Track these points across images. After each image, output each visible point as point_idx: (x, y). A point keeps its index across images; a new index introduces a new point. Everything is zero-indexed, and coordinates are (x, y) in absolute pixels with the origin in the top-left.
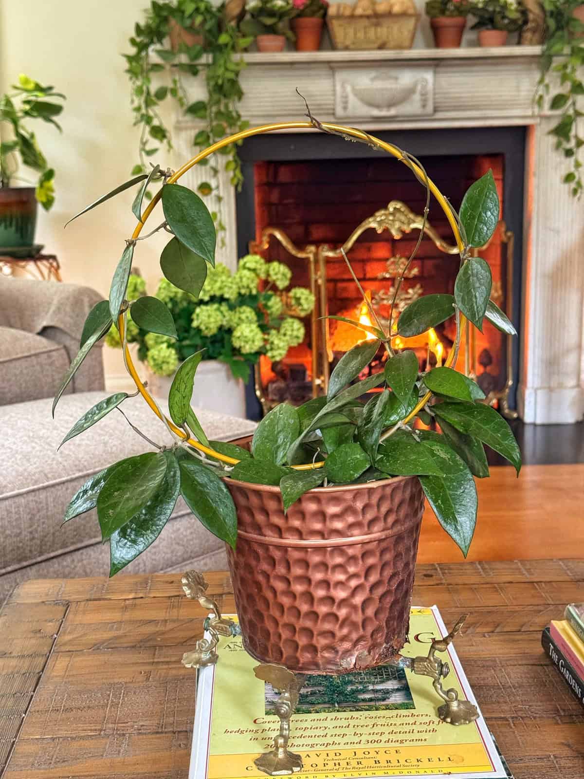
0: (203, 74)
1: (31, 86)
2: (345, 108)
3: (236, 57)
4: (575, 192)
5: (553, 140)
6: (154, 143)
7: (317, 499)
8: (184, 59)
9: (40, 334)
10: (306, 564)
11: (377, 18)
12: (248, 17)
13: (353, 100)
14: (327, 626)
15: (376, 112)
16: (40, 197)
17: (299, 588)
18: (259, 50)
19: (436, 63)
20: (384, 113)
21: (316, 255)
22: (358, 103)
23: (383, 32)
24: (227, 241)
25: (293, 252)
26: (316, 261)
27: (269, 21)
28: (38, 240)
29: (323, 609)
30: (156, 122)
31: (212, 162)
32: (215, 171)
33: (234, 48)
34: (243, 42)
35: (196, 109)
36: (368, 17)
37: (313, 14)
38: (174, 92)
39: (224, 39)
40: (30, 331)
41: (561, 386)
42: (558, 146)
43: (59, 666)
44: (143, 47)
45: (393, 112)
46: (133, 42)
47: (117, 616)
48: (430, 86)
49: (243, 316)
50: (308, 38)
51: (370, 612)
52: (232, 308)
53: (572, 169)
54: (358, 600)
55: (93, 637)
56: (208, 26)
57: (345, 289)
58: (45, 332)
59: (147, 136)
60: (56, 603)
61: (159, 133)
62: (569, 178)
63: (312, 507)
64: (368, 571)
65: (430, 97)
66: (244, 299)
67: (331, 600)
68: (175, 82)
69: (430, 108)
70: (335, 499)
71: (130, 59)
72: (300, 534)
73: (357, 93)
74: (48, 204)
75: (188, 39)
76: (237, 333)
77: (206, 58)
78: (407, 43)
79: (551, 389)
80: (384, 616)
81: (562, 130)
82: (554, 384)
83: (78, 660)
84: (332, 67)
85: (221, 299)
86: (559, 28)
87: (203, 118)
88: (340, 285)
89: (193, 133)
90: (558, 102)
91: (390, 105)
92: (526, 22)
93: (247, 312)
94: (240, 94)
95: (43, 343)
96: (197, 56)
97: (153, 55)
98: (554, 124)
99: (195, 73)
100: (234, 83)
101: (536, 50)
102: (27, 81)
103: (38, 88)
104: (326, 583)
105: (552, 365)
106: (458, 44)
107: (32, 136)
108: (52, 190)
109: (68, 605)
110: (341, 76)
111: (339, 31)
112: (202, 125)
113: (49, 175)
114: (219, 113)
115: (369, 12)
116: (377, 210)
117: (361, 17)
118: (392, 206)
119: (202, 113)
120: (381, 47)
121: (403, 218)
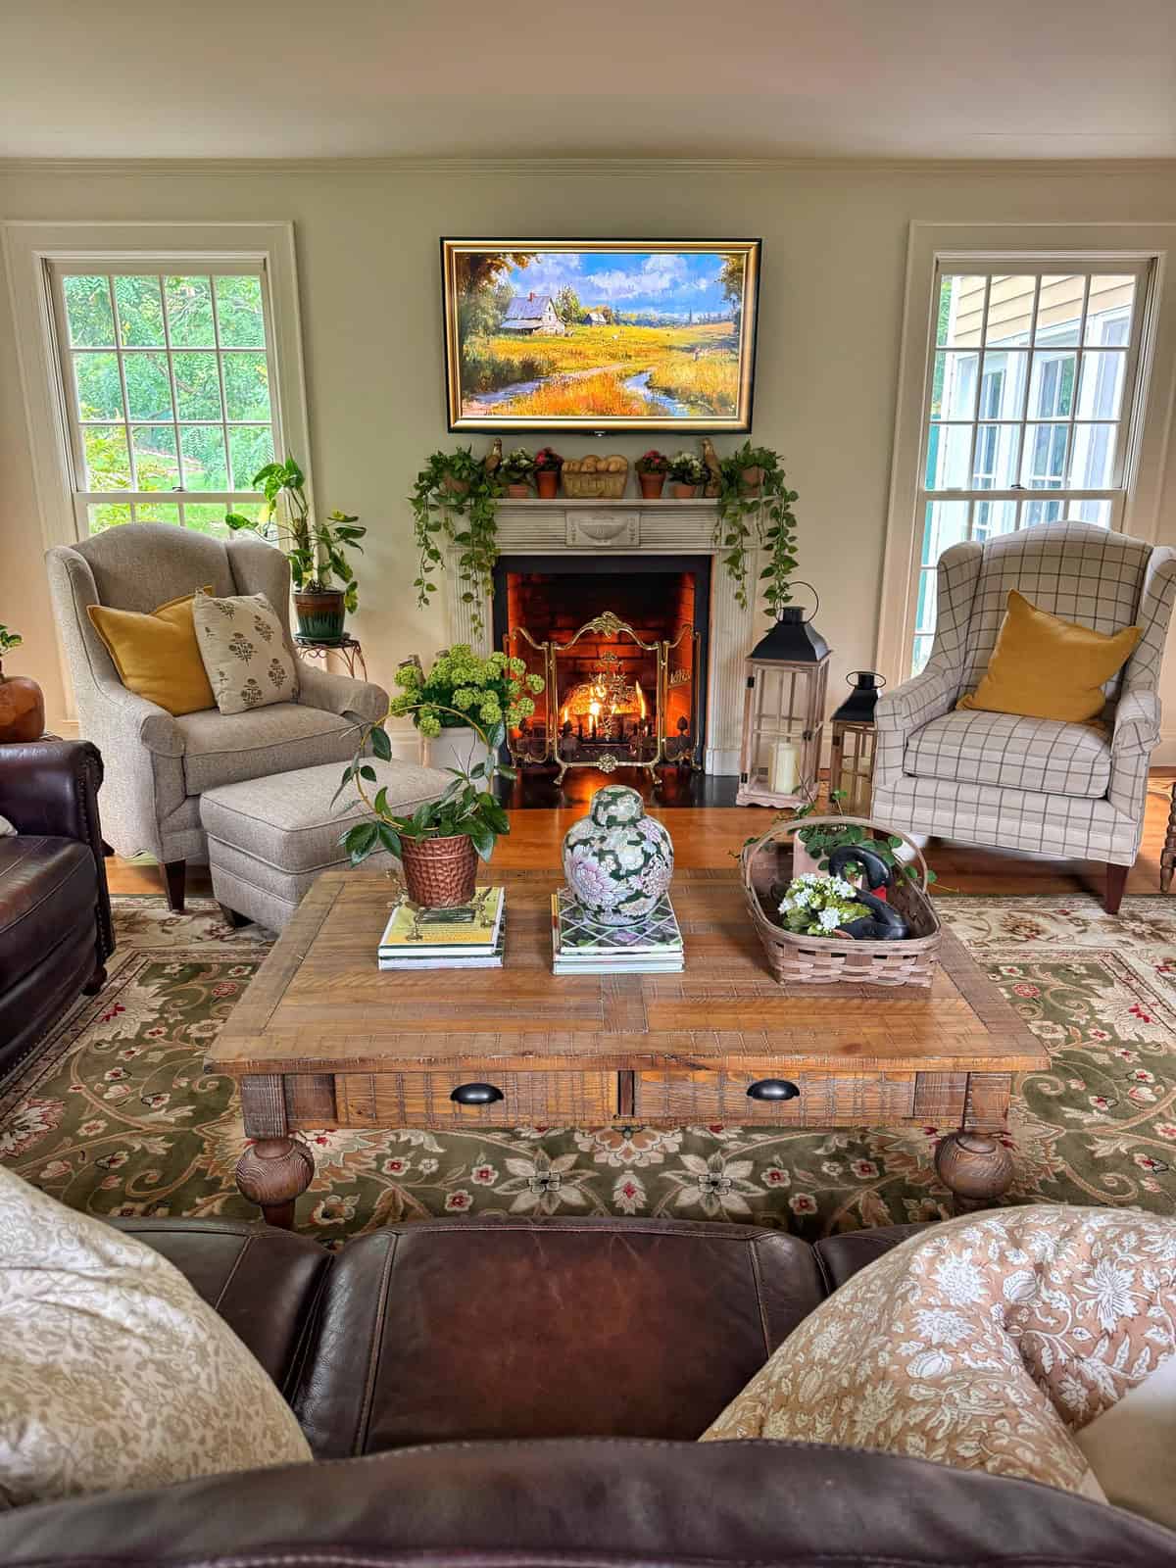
0: (467, 513)
1: (341, 518)
2: (574, 539)
3: (492, 501)
4: (742, 606)
5: (727, 567)
6: (430, 563)
7: (430, 842)
8: (453, 501)
9: (342, 715)
10: (427, 866)
11: (597, 473)
12: (502, 470)
13: (579, 534)
14: (436, 890)
15: (596, 543)
16: (346, 603)
17: (424, 875)
18: (509, 496)
19: (641, 509)
20: (603, 544)
21: (549, 648)
22: (584, 535)
23: (601, 484)
24: (485, 635)
25: (534, 645)
26: (549, 653)
27: (517, 476)
28: (346, 629)
29: (434, 884)
30: (432, 547)
31: (474, 577)
32: (476, 583)
33: (490, 496)
34: (498, 491)
35: (462, 538)
36: (591, 473)
37: (550, 469)
38: (446, 526)
39: (483, 488)
40: (336, 713)
41: (732, 748)
42: (730, 572)
43: (338, 908)
44: (424, 490)
45: (608, 543)
46: (417, 486)
47: (367, 889)
48: (636, 526)
49: (488, 698)
50: (547, 487)
51: (453, 885)
52: (481, 690)
53: (739, 590)
54: (448, 881)
55: (354, 897)
56: (471, 478)
57: (582, 665)
58: (345, 714)
59: (426, 556)
60: (339, 882)
61: (435, 555)
62: (738, 596)
63: (428, 845)
64: (452, 869)
65: (637, 532)
66: (490, 684)
67: (437, 880)
68: (446, 519)
69: (636, 542)
70: (438, 843)
71: (415, 502)
72: (424, 855)
73: (583, 528)
74: (352, 609)
75: (457, 485)
76: (483, 710)
77: (470, 502)
78: (619, 493)
79: (724, 750)
80: (459, 888)
81: (734, 561)
82: (727, 746)
83: (347, 906)
84: (565, 509)
85: (473, 685)
86: (731, 485)
87: (468, 545)
88: (579, 661)
89: (460, 555)
90: (730, 540)
91: (607, 538)
92: (709, 479)
93: (492, 694)
94: (494, 529)
95: (345, 722)
96: (464, 500)
97: (431, 497)
98: (729, 555)
99: (461, 512)
100: (490, 521)
101: (714, 501)
102: (338, 515)
103: (347, 520)
104: (435, 874)
105: (725, 732)
106: (658, 496)
107: (342, 553)
108: (355, 598)
109: (344, 883)
110: (570, 515)
111: (569, 483)
112: (466, 550)
113: (354, 586)
114: (479, 541)
115: (592, 470)
116: (595, 617)
117: (585, 473)
118: (605, 614)
119: (467, 541)
120: (600, 497)
121: (612, 623)
